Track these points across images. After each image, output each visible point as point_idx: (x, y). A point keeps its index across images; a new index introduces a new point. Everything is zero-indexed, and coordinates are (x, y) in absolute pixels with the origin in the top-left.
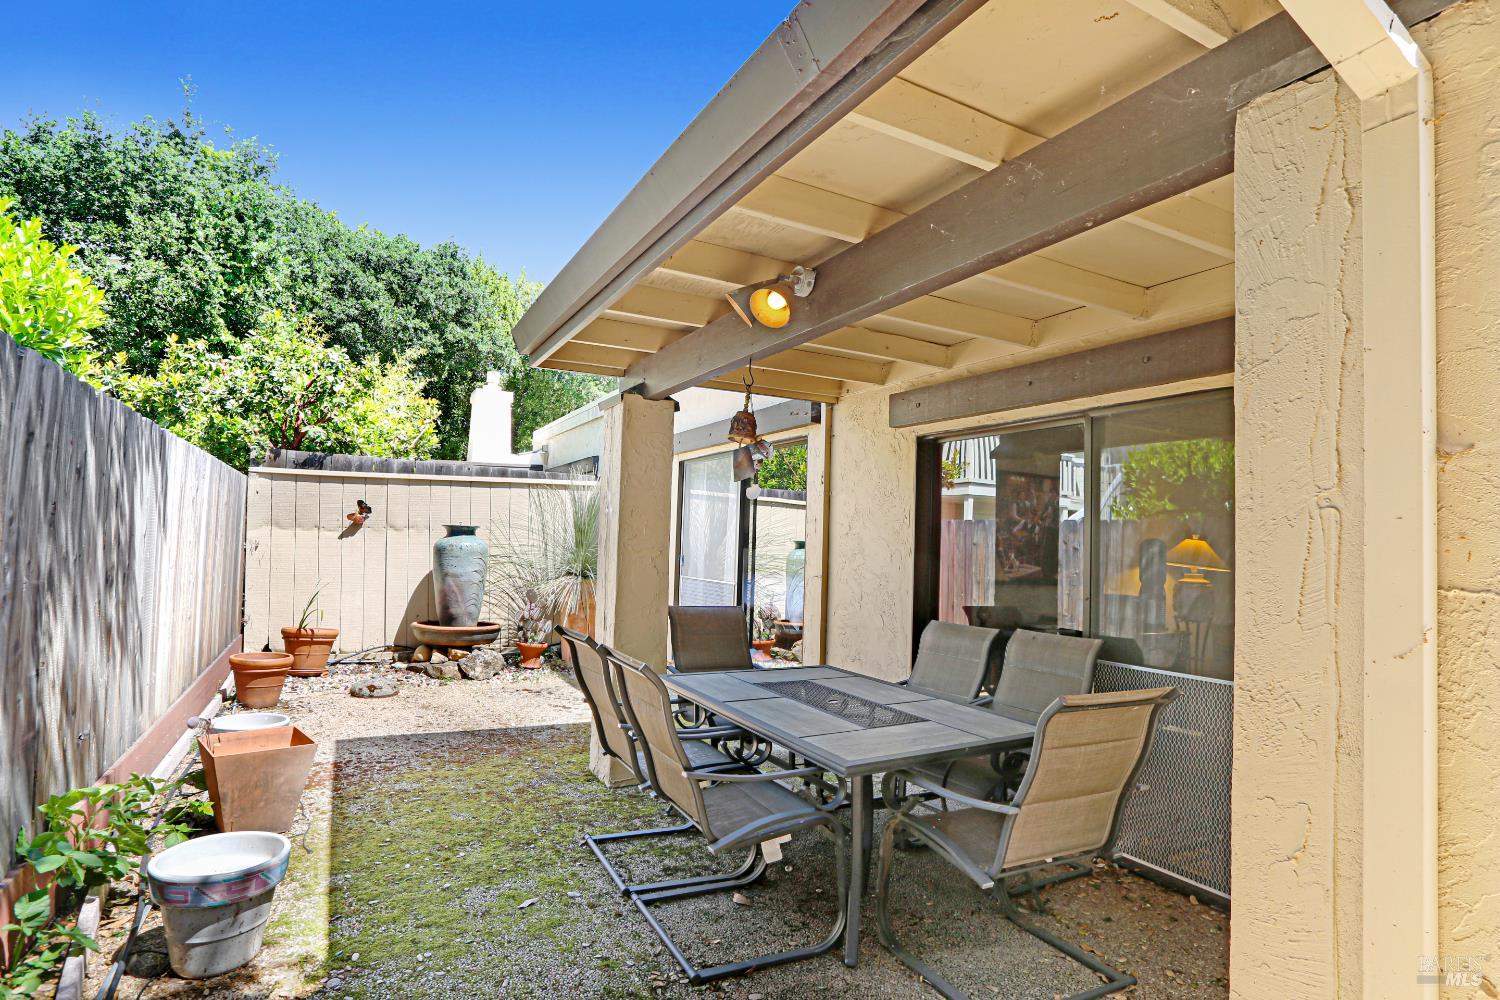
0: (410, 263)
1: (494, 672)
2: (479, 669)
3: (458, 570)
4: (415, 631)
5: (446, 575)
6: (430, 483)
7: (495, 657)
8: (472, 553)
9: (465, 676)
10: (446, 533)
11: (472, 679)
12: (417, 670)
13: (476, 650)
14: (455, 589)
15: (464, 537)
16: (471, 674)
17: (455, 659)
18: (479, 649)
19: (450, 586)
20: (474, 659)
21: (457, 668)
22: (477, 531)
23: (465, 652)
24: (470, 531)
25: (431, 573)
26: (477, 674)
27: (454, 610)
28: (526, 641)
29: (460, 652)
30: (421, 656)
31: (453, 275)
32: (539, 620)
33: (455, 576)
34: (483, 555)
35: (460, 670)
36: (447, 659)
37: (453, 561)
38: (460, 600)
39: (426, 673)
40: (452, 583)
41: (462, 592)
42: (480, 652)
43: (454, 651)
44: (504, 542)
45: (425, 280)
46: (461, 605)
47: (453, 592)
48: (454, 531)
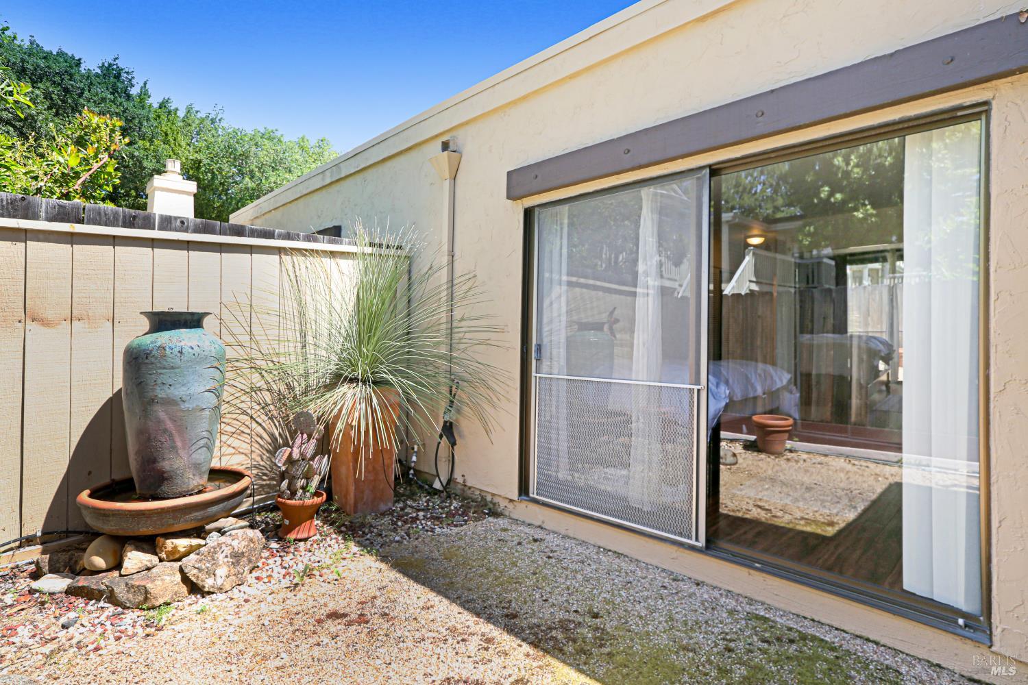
0: (71, 76)
1: (251, 565)
2: (222, 571)
3: (178, 392)
4: (84, 512)
5: (152, 401)
6: (114, 241)
7: (251, 540)
8: (200, 359)
9: (195, 589)
10: (147, 328)
11: (209, 593)
12: (89, 595)
13: (215, 534)
14: (170, 425)
15: (184, 332)
16: (208, 583)
17: (176, 557)
18: (221, 531)
19: (159, 421)
20: (213, 553)
21: (178, 577)
22: (206, 321)
23: (195, 542)
24: (193, 321)
25: (117, 396)
26: (219, 582)
27: (168, 464)
28: (293, 494)
29: (182, 543)
30: (100, 562)
31: (116, 95)
32: (312, 458)
33: (170, 402)
34: (219, 362)
35: (185, 579)
36: (155, 559)
37: (167, 376)
38: (179, 444)
39: (112, 599)
40: (162, 415)
41: (182, 429)
42: (223, 539)
43: (170, 543)
44: (245, 339)
45: (86, 94)
46: (182, 453)
47: (165, 431)
48: (163, 321)
